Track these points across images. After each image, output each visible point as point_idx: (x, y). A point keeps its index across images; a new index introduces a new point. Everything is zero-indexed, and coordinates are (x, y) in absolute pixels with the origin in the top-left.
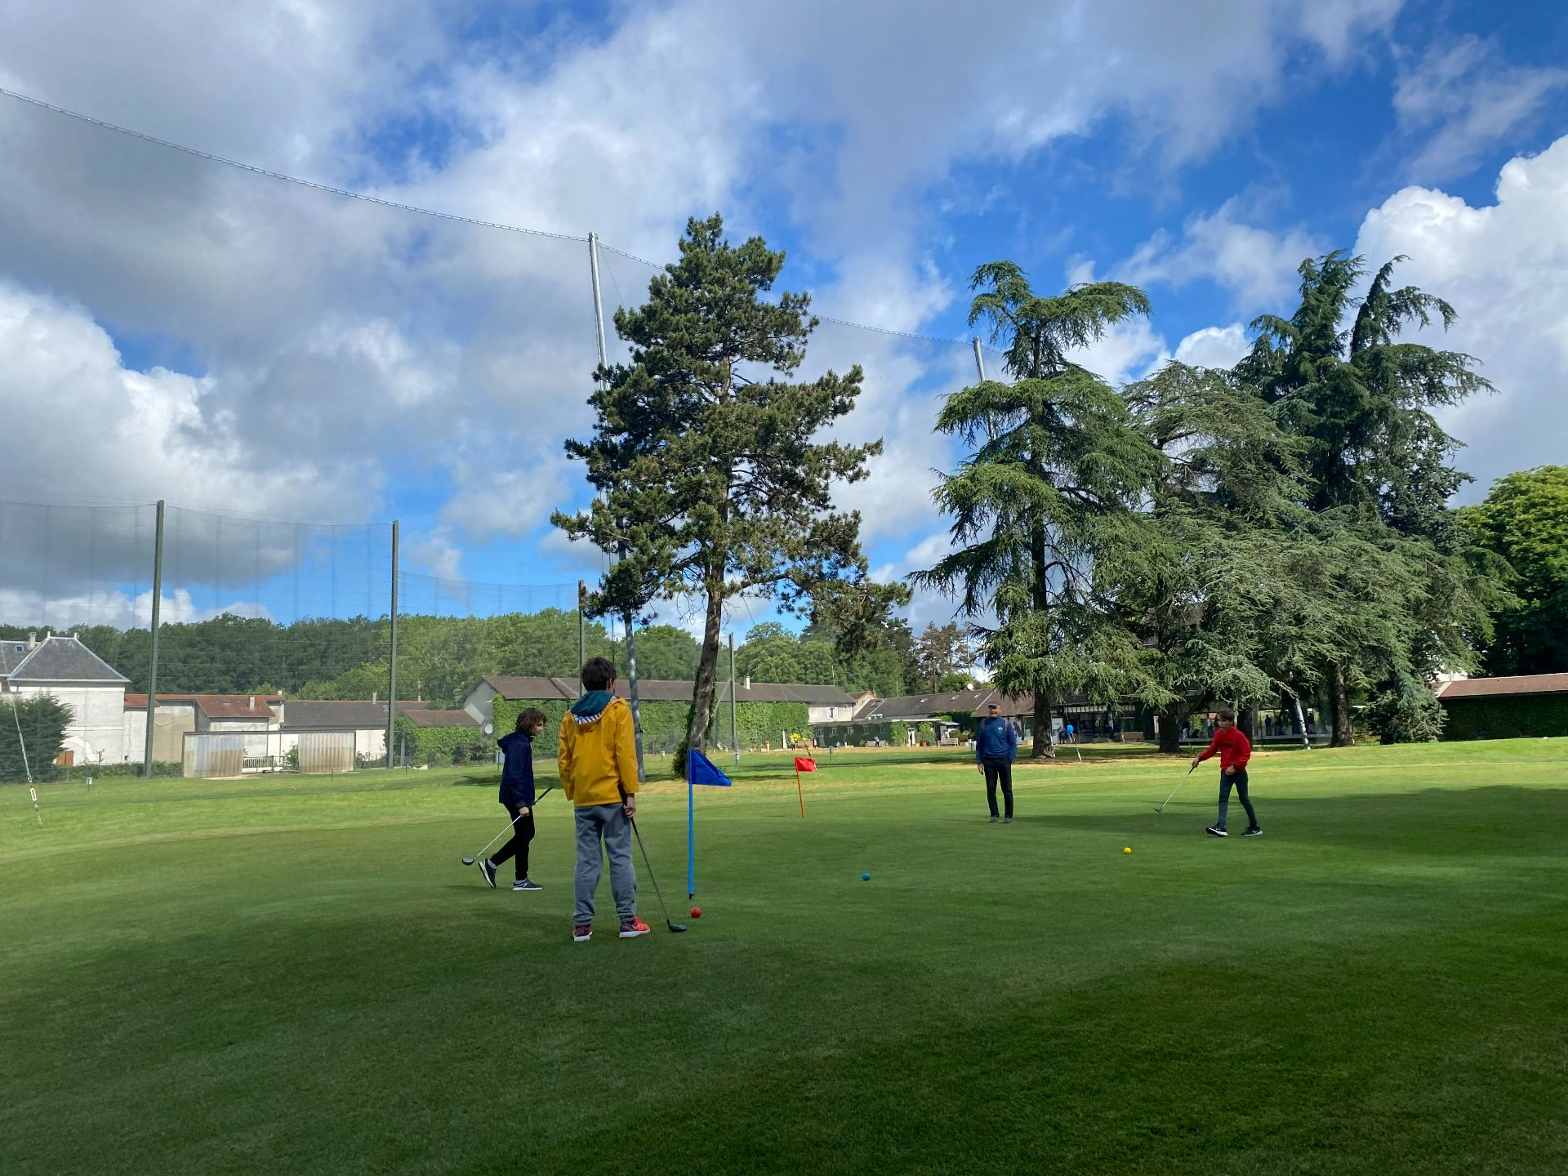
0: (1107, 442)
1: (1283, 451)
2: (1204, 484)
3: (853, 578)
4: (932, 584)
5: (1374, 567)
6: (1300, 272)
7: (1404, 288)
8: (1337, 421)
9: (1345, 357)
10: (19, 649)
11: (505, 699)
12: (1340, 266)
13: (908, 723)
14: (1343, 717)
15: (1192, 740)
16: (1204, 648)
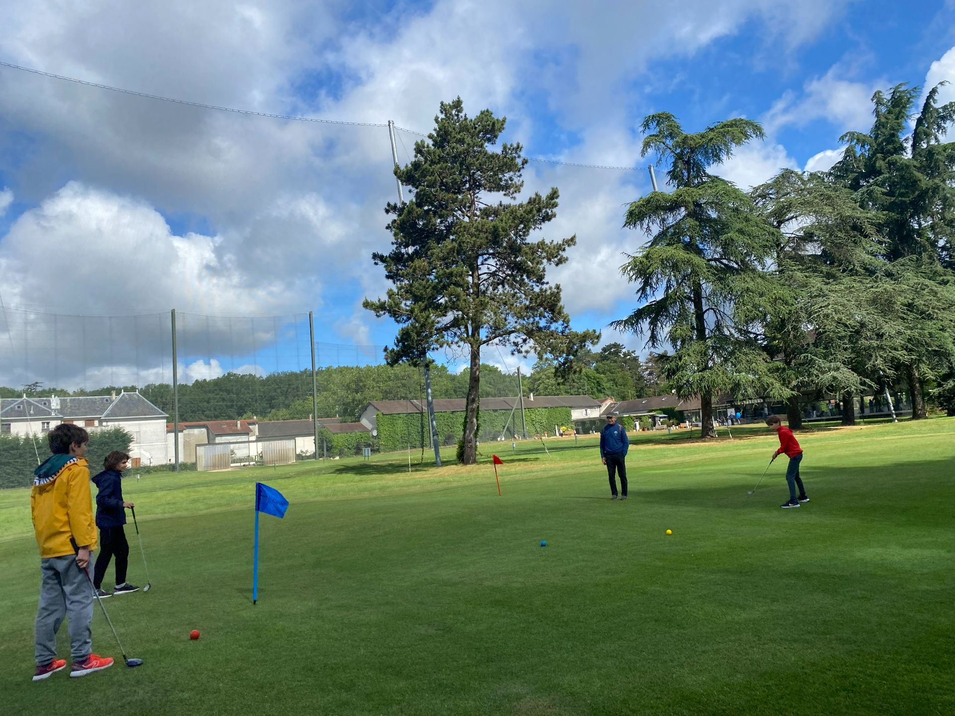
0: (738, 226)
1: (864, 222)
2: (812, 249)
3: (560, 329)
4: (627, 328)
5: (934, 297)
6: (872, 100)
7: (948, 103)
8: (903, 199)
9: (908, 155)
10: (107, 400)
11: (383, 415)
12: (903, 94)
13: (634, 416)
14: (919, 399)
15: (819, 418)
16: (813, 359)
